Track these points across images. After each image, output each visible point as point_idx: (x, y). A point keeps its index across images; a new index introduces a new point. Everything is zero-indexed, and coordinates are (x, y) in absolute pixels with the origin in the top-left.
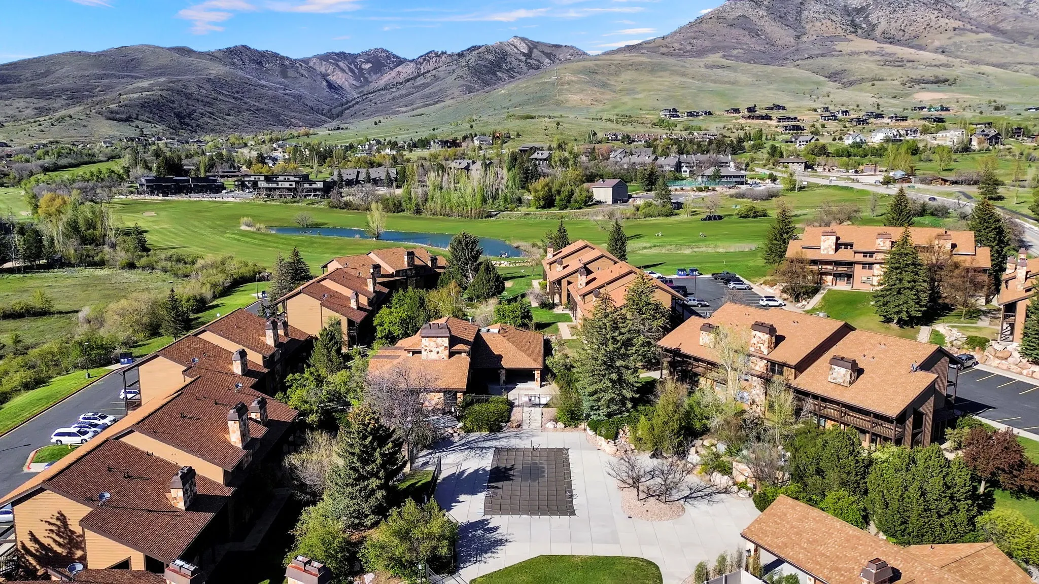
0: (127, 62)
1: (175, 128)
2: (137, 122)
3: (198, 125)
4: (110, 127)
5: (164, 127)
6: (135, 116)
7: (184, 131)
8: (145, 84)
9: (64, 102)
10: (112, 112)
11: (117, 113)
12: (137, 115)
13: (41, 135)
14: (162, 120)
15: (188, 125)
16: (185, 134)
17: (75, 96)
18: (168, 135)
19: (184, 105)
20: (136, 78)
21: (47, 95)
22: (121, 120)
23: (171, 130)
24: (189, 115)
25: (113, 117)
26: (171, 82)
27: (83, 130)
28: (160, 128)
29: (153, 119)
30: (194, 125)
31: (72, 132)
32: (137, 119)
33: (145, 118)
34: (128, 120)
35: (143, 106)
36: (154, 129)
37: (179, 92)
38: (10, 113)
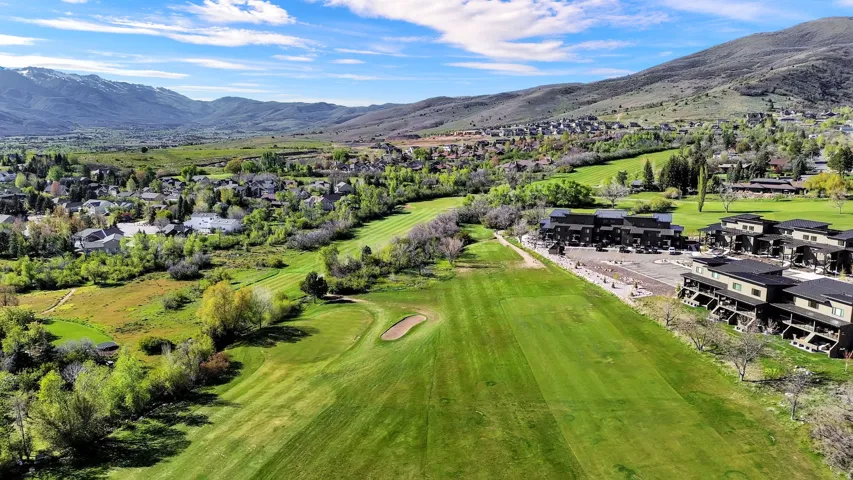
0: (802, 36)
1: (812, 101)
2: (772, 95)
3: (845, 95)
4: (741, 103)
5: (800, 100)
6: (772, 89)
7: (823, 102)
8: (802, 56)
9: (720, 80)
10: (749, 88)
11: (754, 88)
12: (775, 88)
13: (672, 114)
14: (801, 91)
15: (832, 95)
16: (821, 105)
17: (732, 74)
18: (800, 108)
19: (837, 73)
20: (800, 50)
21: (709, 75)
22: (756, 95)
23: (806, 102)
24: (838, 85)
25: (749, 92)
26: (834, 51)
27: (714, 107)
28: (795, 100)
29: (791, 91)
30: (841, 94)
31: (702, 110)
32: (773, 92)
33: (783, 91)
34: (763, 94)
35: (785, 78)
36: (788, 102)
37: (836, 60)
38: (674, 93)
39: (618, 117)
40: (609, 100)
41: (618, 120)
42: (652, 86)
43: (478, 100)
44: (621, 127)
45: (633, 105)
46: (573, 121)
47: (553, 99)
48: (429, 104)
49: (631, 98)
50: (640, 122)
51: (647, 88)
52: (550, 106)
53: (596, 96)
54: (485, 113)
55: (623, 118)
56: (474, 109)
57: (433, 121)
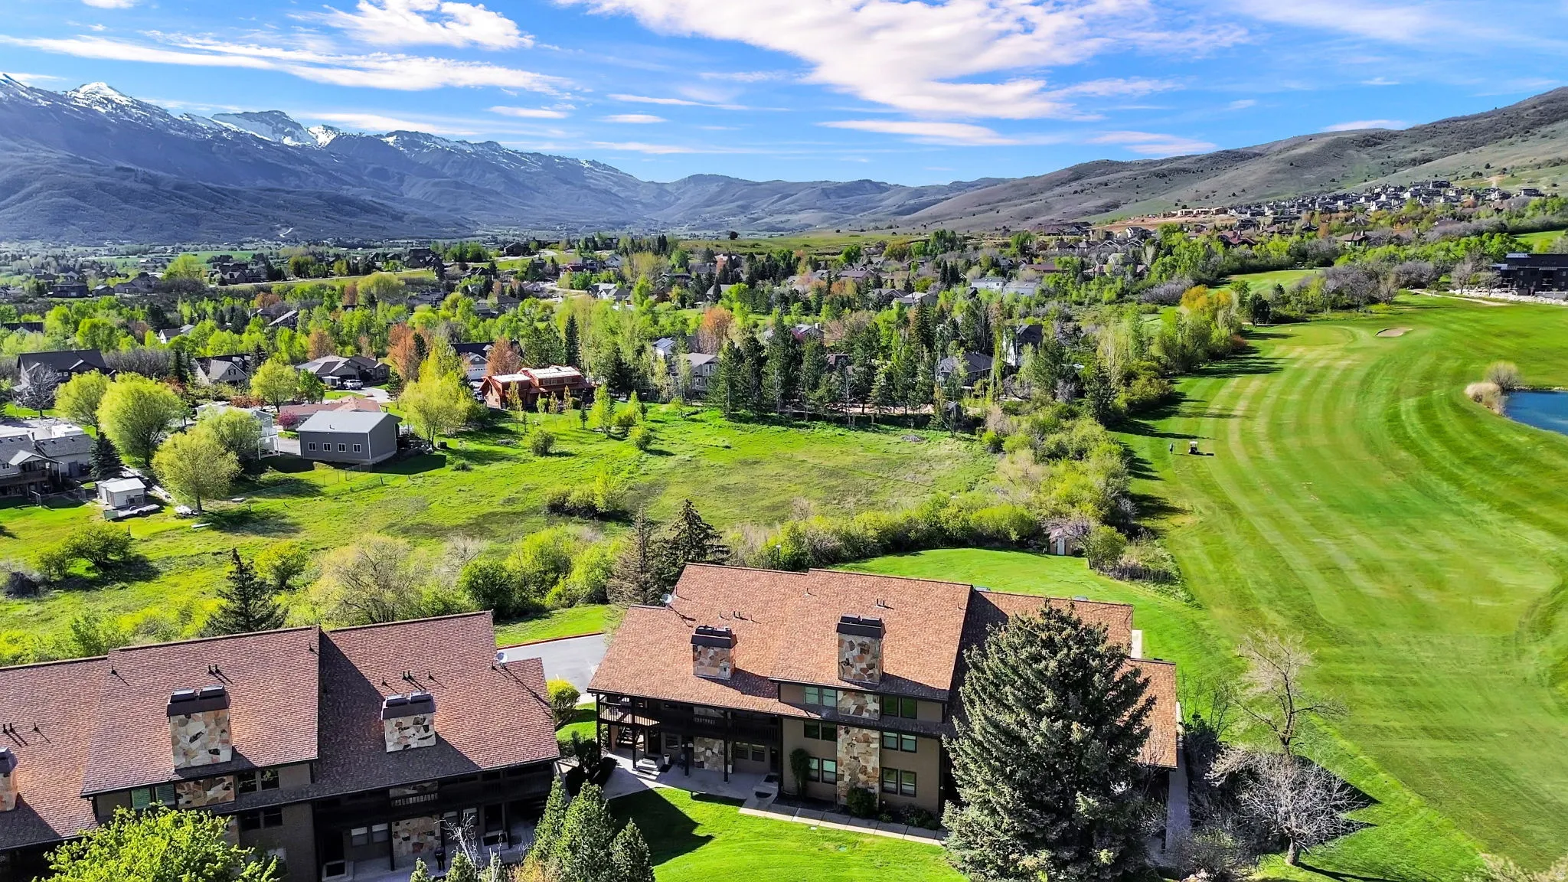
39: (1494, 181)
40: (1462, 155)
41: (1494, 186)
42: (1557, 126)
43: (1174, 165)
44: (1505, 196)
45: (1515, 163)
46: (1402, 189)
47: (1338, 156)
48: (1078, 174)
49: (1512, 149)
50: (1543, 188)
51: (1546, 129)
52: (1331, 169)
53: (1430, 150)
54: (1203, 186)
55: (1503, 183)
56: (1177, 178)
57: (1100, 202)
